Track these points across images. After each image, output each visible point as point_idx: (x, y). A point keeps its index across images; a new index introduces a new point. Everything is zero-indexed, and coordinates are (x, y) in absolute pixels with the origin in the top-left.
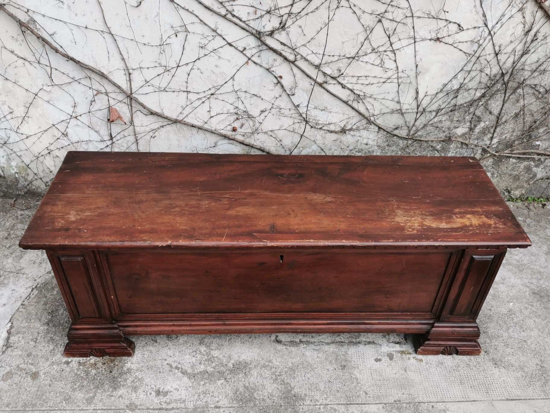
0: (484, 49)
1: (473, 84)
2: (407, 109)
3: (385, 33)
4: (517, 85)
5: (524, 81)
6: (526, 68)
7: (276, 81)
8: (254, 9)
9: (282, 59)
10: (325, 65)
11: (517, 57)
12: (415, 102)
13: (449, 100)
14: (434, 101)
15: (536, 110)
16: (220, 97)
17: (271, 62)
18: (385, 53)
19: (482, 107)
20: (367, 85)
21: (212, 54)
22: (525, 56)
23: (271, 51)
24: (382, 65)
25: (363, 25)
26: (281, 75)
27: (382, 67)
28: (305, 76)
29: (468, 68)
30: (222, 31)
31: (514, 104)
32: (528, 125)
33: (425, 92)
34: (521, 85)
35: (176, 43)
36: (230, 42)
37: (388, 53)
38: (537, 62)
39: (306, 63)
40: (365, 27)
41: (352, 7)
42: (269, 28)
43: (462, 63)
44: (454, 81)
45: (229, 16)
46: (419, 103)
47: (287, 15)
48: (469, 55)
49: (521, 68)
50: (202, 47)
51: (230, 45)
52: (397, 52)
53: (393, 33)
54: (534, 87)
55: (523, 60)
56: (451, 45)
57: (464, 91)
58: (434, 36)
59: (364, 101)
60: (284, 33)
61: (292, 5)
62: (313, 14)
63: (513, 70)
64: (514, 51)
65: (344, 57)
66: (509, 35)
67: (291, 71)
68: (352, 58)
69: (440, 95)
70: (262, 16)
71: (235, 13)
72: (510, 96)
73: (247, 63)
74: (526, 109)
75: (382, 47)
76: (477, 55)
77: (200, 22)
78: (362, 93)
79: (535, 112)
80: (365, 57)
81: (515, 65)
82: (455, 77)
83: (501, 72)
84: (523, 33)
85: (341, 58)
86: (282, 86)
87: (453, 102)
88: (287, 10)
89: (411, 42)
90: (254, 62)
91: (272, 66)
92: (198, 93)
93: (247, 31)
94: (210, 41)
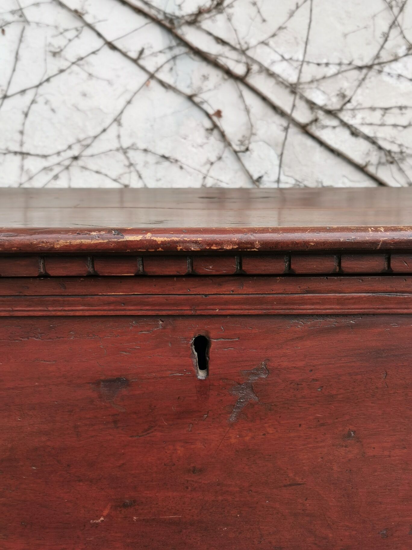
7: (208, 124)
16: (92, 164)
17: (197, 82)
20: (405, 127)
21: (75, 68)
23: (197, 58)
26: (220, 107)
28: (270, 112)
36: (109, 39)
39: (271, 82)
42: (190, 8)
51: (112, 47)
59: (402, 165)
60: (220, 18)
65: (350, 67)
67: (240, 101)
68: (366, 67)
73: (146, 84)
78: (396, 146)
80: (394, 65)
85: (344, 68)
86: (223, 135)
90: (162, 83)
91: (200, 89)
92: (45, 157)
93: (145, 15)
94: (70, 40)
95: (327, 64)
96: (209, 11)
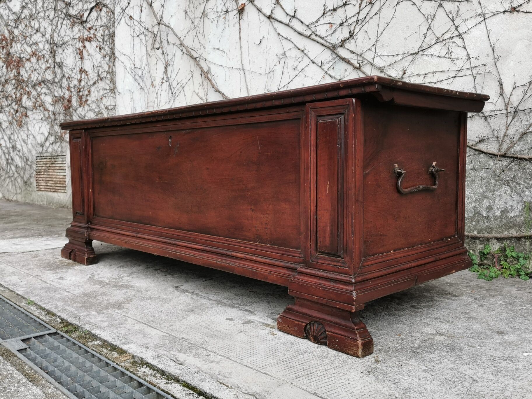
2: (491, 111)
3: (448, 17)
10: (390, 67)
18: (451, 40)
24: (449, 55)
25: (424, 15)
27: (449, 58)
33: (512, 83)
37: (456, 39)
40: (426, 16)
45: (313, 36)
46: (507, 101)
47: (355, 23)
52: (464, 36)
53: (457, 14)
58: (507, 6)
61: (359, 13)
65: (408, 55)
68: (415, 53)
75: (446, 34)
80: (429, 50)
85: (405, 55)
89: (480, 21)
95: (397, 55)
96: (348, 39)
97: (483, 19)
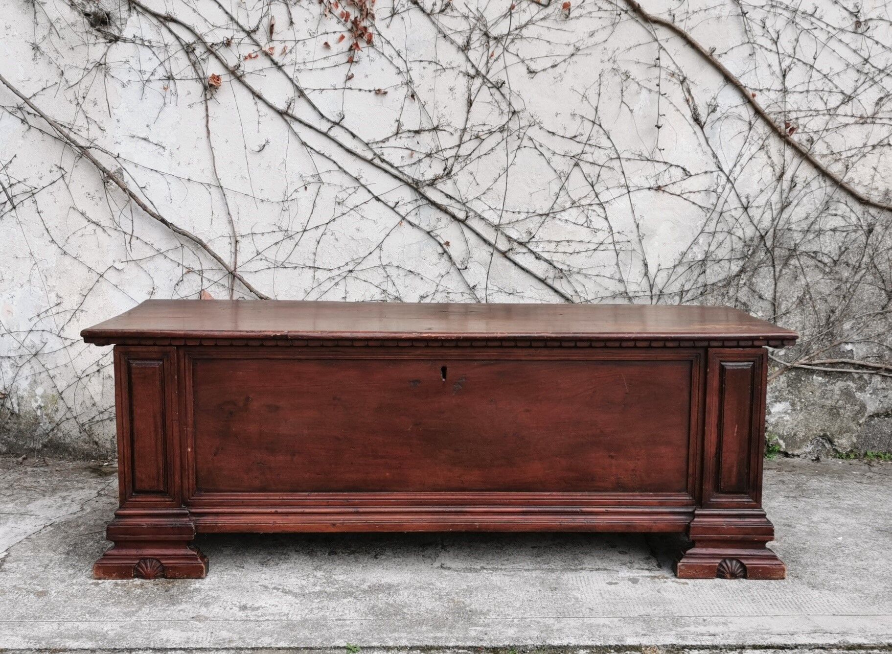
0: (726, 201)
1: (723, 253)
2: (636, 292)
3: (587, 179)
4: (787, 253)
5: (795, 246)
6: (793, 227)
7: (440, 250)
8: (409, 152)
9: (449, 217)
11: (775, 213)
12: (645, 280)
13: (695, 278)
14: (673, 278)
15: (828, 292)
16: (361, 276)
17: (433, 223)
18: (590, 208)
19: (745, 289)
20: (571, 254)
21: (352, 212)
22: (786, 210)
23: (434, 208)
24: (588, 224)
25: (555, 170)
26: (449, 240)
27: (588, 227)
28: (482, 243)
29: (711, 227)
30: (367, 181)
31: (791, 283)
32: (823, 315)
33: (657, 265)
34: (793, 252)
35: (305, 198)
36: (376, 195)
37: (595, 207)
38: (807, 218)
39: (482, 223)
40: (558, 172)
41: (538, 147)
42: (429, 175)
43: (700, 222)
44: (695, 249)
45: (377, 161)
46: (652, 282)
47: (453, 159)
48: (708, 209)
49: (786, 227)
50: (339, 203)
51: (378, 199)
52: (606, 206)
53: (598, 180)
54: (814, 255)
55: (785, 215)
56: (679, 195)
57: (713, 262)
58: (652, 183)
59: (570, 279)
60: (449, 182)
61: (459, 146)
62: (488, 156)
63: (775, 231)
64: (769, 203)
65: (535, 214)
66: (756, 182)
67: (461, 235)
68: (545, 214)
69: (680, 269)
70: (420, 161)
71: (385, 157)
72: (781, 271)
73: (400, 223)
74: (812, 291)
75: (584, 199)
76: (718, 209)
77: (338, 169)
78: (566, 266)
79: (829, 295)
80: (563, 214)
81: (775, 223)
82: (695, 242)
83: (758, 234)
84: (774, 179)
85: (531, 215)
86: (450, 258)
87: (701, 280)
88: (453, 152)
89: (624, 192)
90: (410, 223)
91: (435, 227)
92: (330, 270)
93: (400, 180)
94: (350, 195)
95: (519, 212)
96: (442, 178)
97: (627, 191)
